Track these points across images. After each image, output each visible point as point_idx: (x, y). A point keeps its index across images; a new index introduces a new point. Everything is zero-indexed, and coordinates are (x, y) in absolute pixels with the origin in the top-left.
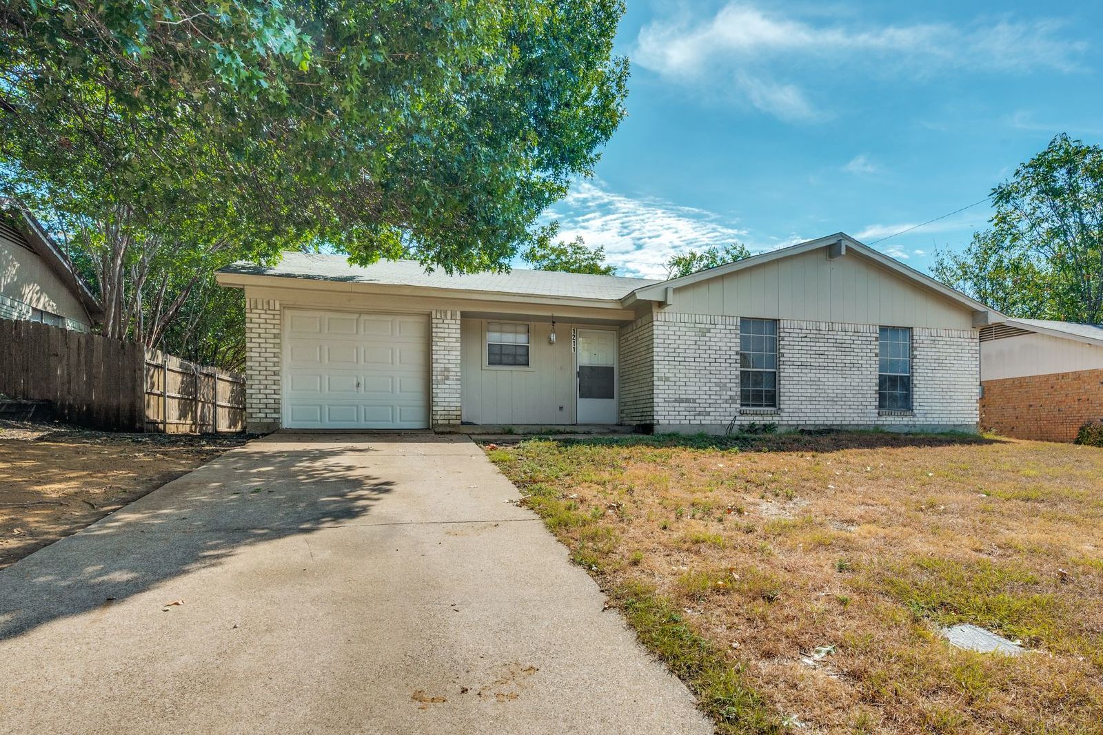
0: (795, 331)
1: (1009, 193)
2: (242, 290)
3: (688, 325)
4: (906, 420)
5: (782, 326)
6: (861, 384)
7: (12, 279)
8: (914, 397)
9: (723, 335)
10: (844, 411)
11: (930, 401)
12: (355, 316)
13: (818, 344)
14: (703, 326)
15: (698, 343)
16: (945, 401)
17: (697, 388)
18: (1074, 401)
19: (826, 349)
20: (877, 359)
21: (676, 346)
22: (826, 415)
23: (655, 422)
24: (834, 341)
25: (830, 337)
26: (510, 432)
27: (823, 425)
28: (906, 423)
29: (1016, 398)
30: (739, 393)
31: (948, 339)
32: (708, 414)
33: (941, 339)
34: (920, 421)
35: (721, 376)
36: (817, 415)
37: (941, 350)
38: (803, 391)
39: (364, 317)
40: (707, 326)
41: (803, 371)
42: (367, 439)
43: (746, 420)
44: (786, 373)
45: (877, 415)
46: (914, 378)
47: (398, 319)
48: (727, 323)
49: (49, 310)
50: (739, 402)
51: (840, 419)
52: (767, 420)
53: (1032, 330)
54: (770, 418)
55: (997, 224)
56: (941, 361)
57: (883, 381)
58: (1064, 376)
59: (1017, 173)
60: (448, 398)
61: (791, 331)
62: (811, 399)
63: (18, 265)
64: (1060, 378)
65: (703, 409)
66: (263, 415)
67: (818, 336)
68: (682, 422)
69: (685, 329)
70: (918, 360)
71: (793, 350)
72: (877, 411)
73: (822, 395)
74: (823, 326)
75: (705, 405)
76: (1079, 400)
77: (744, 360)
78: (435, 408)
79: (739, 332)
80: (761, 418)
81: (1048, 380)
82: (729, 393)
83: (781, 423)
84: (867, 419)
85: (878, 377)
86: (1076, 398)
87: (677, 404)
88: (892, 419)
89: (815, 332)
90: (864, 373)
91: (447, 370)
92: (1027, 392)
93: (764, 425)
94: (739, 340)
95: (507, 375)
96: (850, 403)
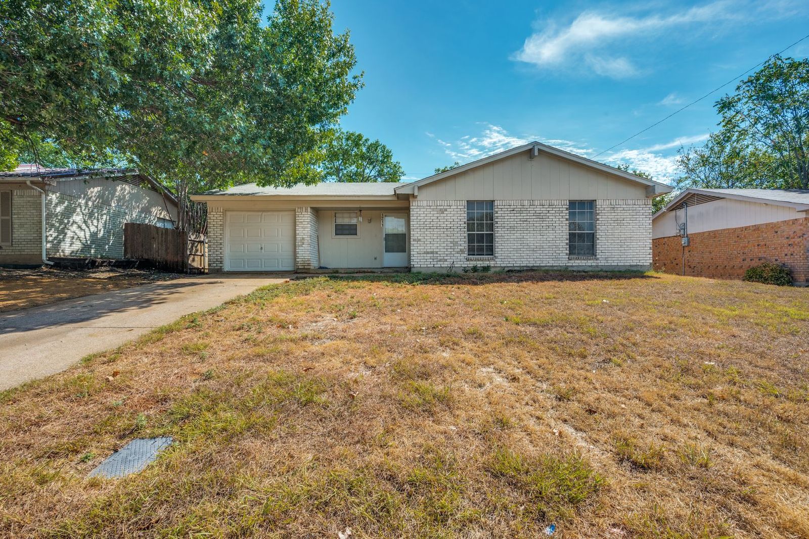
0: (506, 207)
1: (730, 103)
2: (206, 203)
3: (432, 207)
4: (590, 263)
5: (496, 204)
6: (556, 239)
7: (145, 205)
8: (597, 246)
9: (455, 212)
10: (541, 257)
11: (611, 249)
12: (260, 213)
13: (522, 215)
14: (442, 207)
15: (439, 218)
16: (623, 249)
17: (439, 245)
18: (754, 246)
19: (528, 217)
20: (568, 222)
21: (424, 220)
22: (528, 260)
23: (412, 266)
24: (534, 212)
25: (530, 209)
26: (337, 272)
27: (526, 266)
28: (590, 264)
29: (711, 246)
30: (467, 248)
31: (626, 206)
32: (446, 260)
33: (619, 206)
34: (602, 263)
35: (454, 237)
36: (522, 260)
37: (619, 214)
38: (512, 245)
39: (264, 214)
40: (445, 207)
41: (512, 232)
42: (246, 277)
43: (471, 264)
44: (499, 233)
45: (567, 259)
46: (597, 234)
47: (281, 213)
48: (458, 204)
49: (167, 218)
50: (466, 252)
51: (539, 262)
52: (486, 264)
53: (722, 196)
54: (488, 262)
55: (726, 125)
56: (619, 222)
57: (572, 237)
58: (746, 228)
59: (738, 88)
60: (306, 253)
61: (503, 207)
62: (517, 250)
63: (148, 199)
64: (744, 229)
65: (442, 258)
66: (215, 265)
67: (522, 209)
68: (428, 266)
69: (430, 210)
70: (600, 222)
71: (503, 219)
72: (567, 257)
73: (525, 247)
74: (526, 203)
75: (444, 255)
76: (758, 245)
77: (470, 227)
78: (297, 260)
79: (466, 210)
80: (482, 263)
81: (735, 231)
82: (459, 247)
83: (496, 265)
84: (560, 262)
85: (568, 234)
86: (756, 244)
87: (425, 255)
88: (579, 261)
89: (520, 207)
90: (557, 232)
91: (303, 239)
92: (720, 241)
93: (483, 267)
94: (466, 215)
95: (345, 241)
96: (546, 252)
